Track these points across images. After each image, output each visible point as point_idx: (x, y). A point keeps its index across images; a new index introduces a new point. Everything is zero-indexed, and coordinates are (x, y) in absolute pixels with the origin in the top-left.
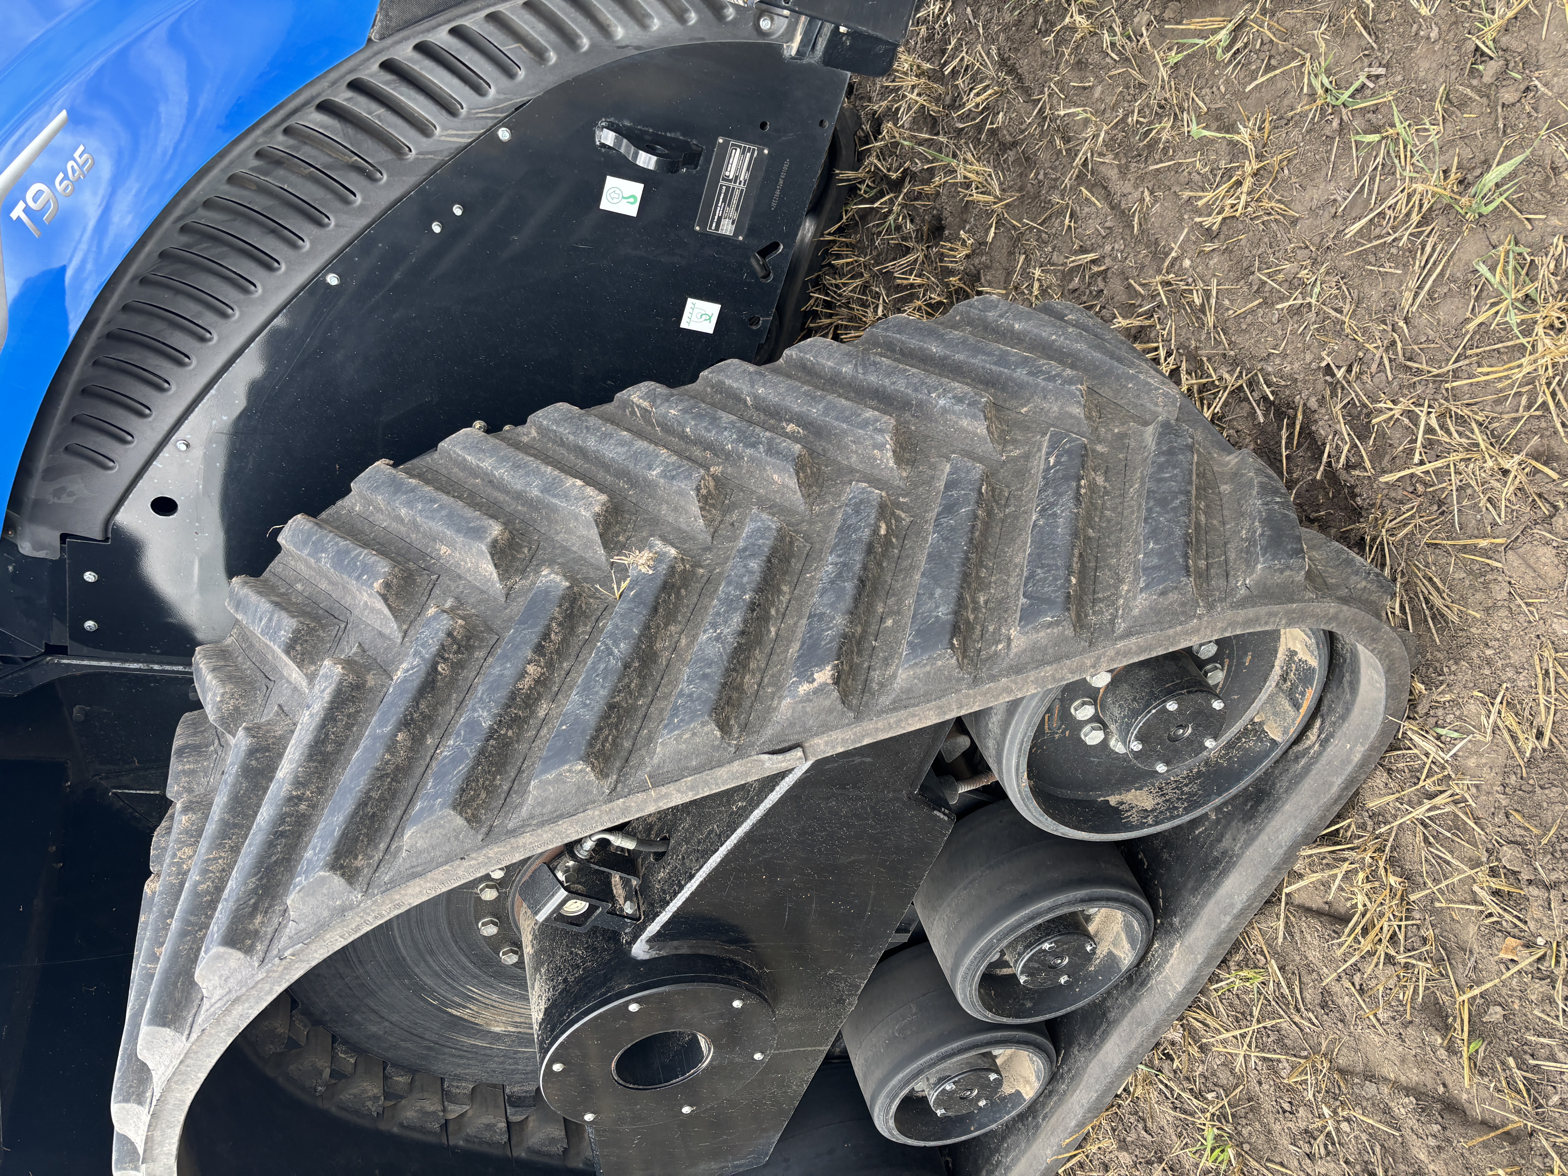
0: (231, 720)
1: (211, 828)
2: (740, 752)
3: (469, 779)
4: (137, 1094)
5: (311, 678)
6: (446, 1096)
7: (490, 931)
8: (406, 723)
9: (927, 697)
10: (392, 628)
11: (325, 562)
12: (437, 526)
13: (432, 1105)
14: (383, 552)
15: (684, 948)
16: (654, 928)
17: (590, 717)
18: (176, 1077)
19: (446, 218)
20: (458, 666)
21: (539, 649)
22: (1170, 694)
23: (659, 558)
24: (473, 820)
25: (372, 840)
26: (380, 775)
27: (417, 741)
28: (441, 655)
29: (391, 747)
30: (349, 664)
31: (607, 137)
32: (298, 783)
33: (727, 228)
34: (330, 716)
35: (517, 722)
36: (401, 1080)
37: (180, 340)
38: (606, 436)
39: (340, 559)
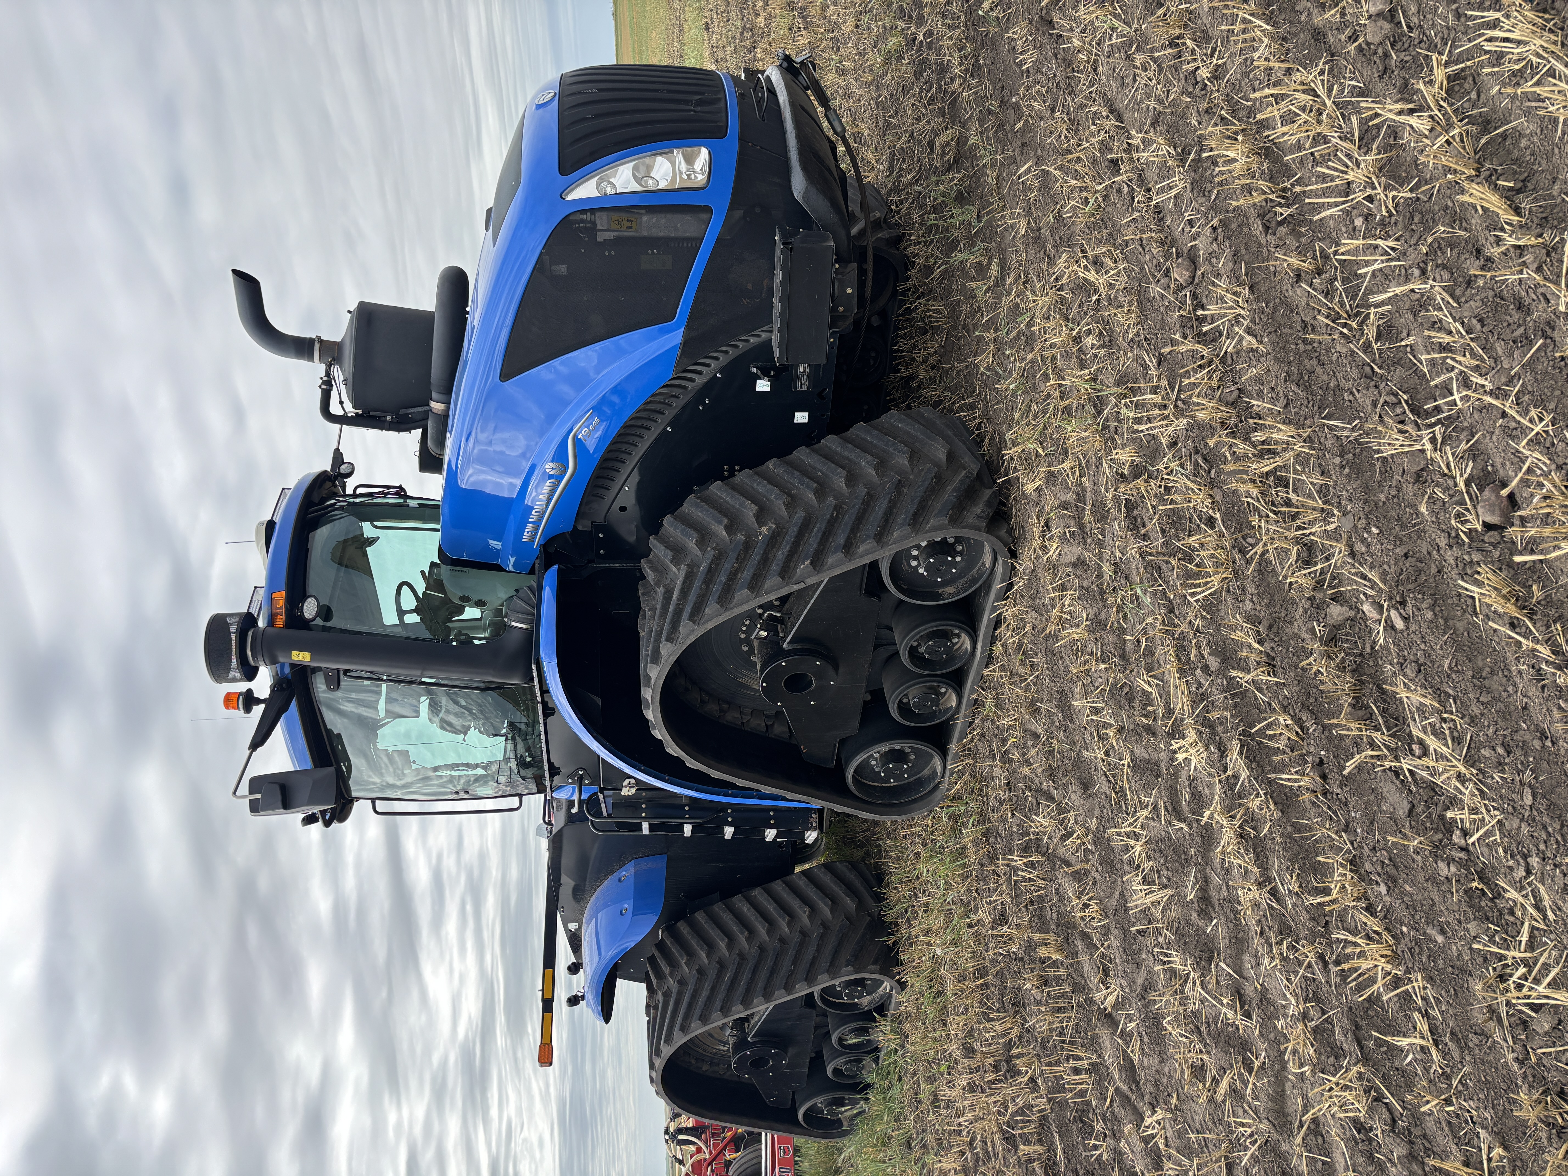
0: (658, 584)
1: (657, 614)
2: (787, 585)
3: (720, 596)
4: (648, 684)
5: (679, 570)
6: (741, 713)
7: (746, 649)
8: (704, 582)
9: (837, 566)
10: (699, 554)
11: (678, 533)
12: (709, 520)
13: (737, 715)
14: (695, 529)
15: (798, 646)
16: (788, 640)
17: (749, 578)
18: (658, 677)
19: (704, 404)
20: (717, 565)
21: (737, 559)
22: (931, 557)
23: (770, 528)
24: (722, 606)
25: (698, 613)
26: (699, 596)
27: (708, 587)
28: (712, 562)
29: (701, 589)
30: (688, 565)
31: (754, 370)
32: (678, 600)
33: (805, 388)
34: (684, 582)
35: (732, 580)
36: (725, 706)
37: (623, 456)
38: (759, 483)
39: (682, 532)
